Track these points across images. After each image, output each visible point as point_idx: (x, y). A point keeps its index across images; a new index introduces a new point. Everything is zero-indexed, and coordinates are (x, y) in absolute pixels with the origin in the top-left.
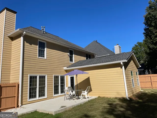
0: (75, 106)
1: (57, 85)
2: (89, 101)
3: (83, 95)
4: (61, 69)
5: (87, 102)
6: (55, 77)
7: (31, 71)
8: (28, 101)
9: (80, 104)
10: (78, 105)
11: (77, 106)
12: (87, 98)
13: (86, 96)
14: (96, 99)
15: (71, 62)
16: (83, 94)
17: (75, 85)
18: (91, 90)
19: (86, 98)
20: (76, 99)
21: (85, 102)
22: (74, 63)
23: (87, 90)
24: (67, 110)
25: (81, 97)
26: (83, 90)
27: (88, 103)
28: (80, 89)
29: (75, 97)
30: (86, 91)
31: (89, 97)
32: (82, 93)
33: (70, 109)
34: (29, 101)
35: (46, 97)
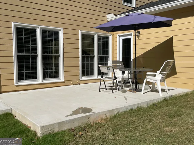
0: (121, 111)
1: (90, 55)
2: (165, 100)
3: (148, 83)
4: (101, 18)
5: (159, 103)
6: (83, 35)
7: (16, 14)
8: (16, 84)
9: (136, 107)
10: (132, 110)
11: (125, 113)
12: (160, 91)
13: (159, 87)
14: (186, 95)
15: (126, 4)
16: (149, 79)
17: (133, 59)
18: (173, 72)
19: (157, 91)
20: (130, 90)
21: (155, 102)
22: (134, 6)
23: (163, 70)
24: (91, 121)
25: (143, 86)
26: (151, 70)
27: (161, 107)
28: (144, 68)
29: (128, 87)
30: (158, 72)
31: (166, 87)
32: (148, 77)
33: (102, 119)
34: (17, 86)
35: (61, 79)
